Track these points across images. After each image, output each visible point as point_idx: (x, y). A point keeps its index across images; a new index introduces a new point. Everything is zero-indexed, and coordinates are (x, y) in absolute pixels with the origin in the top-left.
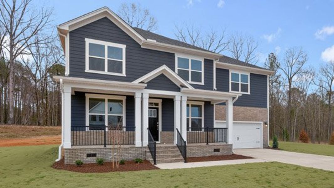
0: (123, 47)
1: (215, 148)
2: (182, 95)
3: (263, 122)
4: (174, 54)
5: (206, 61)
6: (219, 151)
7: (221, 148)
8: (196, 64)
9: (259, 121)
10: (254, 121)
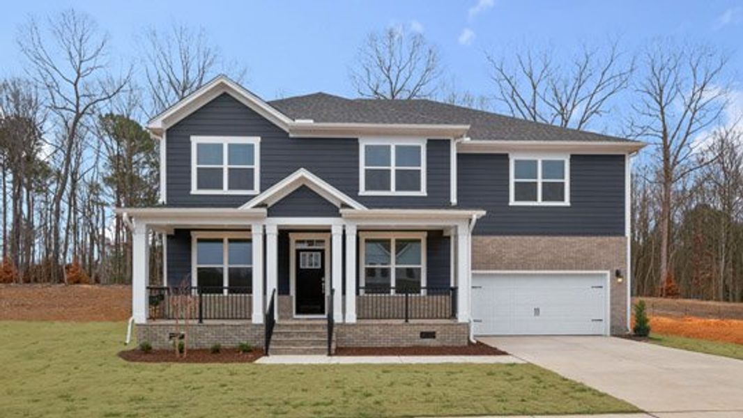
0: (256, 141)
1: (424, 330)
2: (345, 223)
3: (612, 271)
4: (357, 139)
5: (432, 144)
6: (434, 337)
7: (438, 330)
8: (407, 154)
9: (597, 268)
10: (582, 269)
